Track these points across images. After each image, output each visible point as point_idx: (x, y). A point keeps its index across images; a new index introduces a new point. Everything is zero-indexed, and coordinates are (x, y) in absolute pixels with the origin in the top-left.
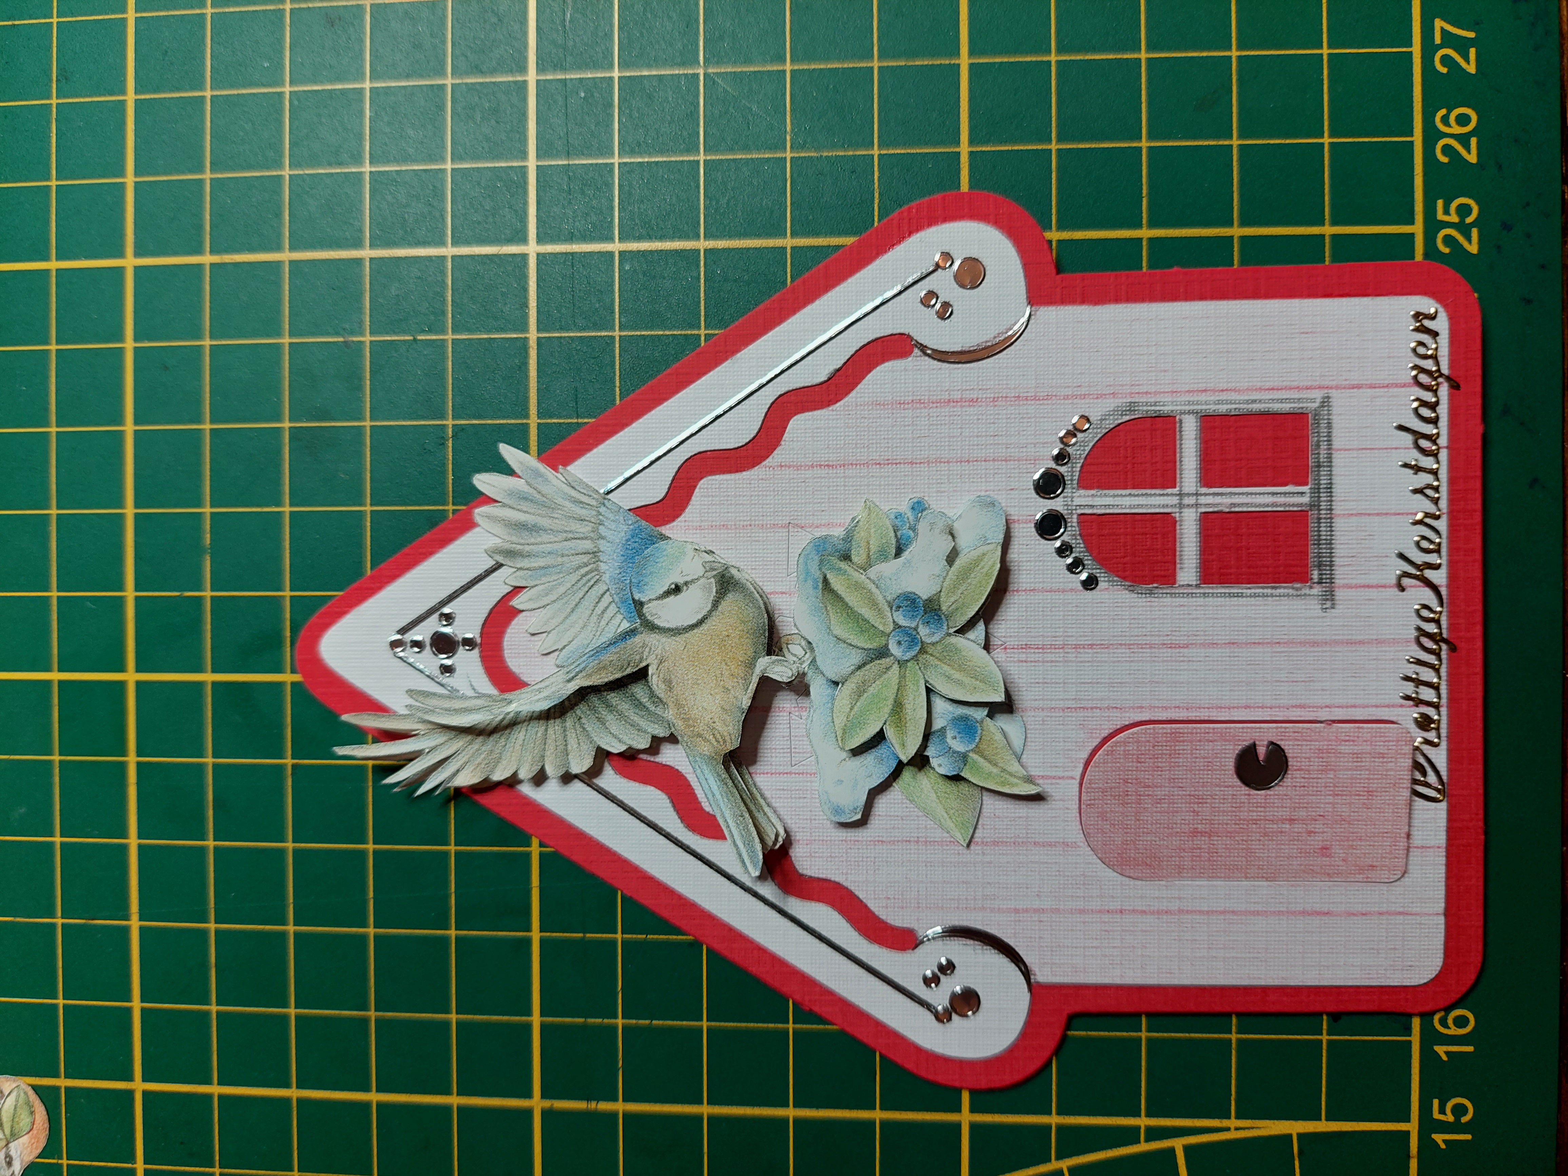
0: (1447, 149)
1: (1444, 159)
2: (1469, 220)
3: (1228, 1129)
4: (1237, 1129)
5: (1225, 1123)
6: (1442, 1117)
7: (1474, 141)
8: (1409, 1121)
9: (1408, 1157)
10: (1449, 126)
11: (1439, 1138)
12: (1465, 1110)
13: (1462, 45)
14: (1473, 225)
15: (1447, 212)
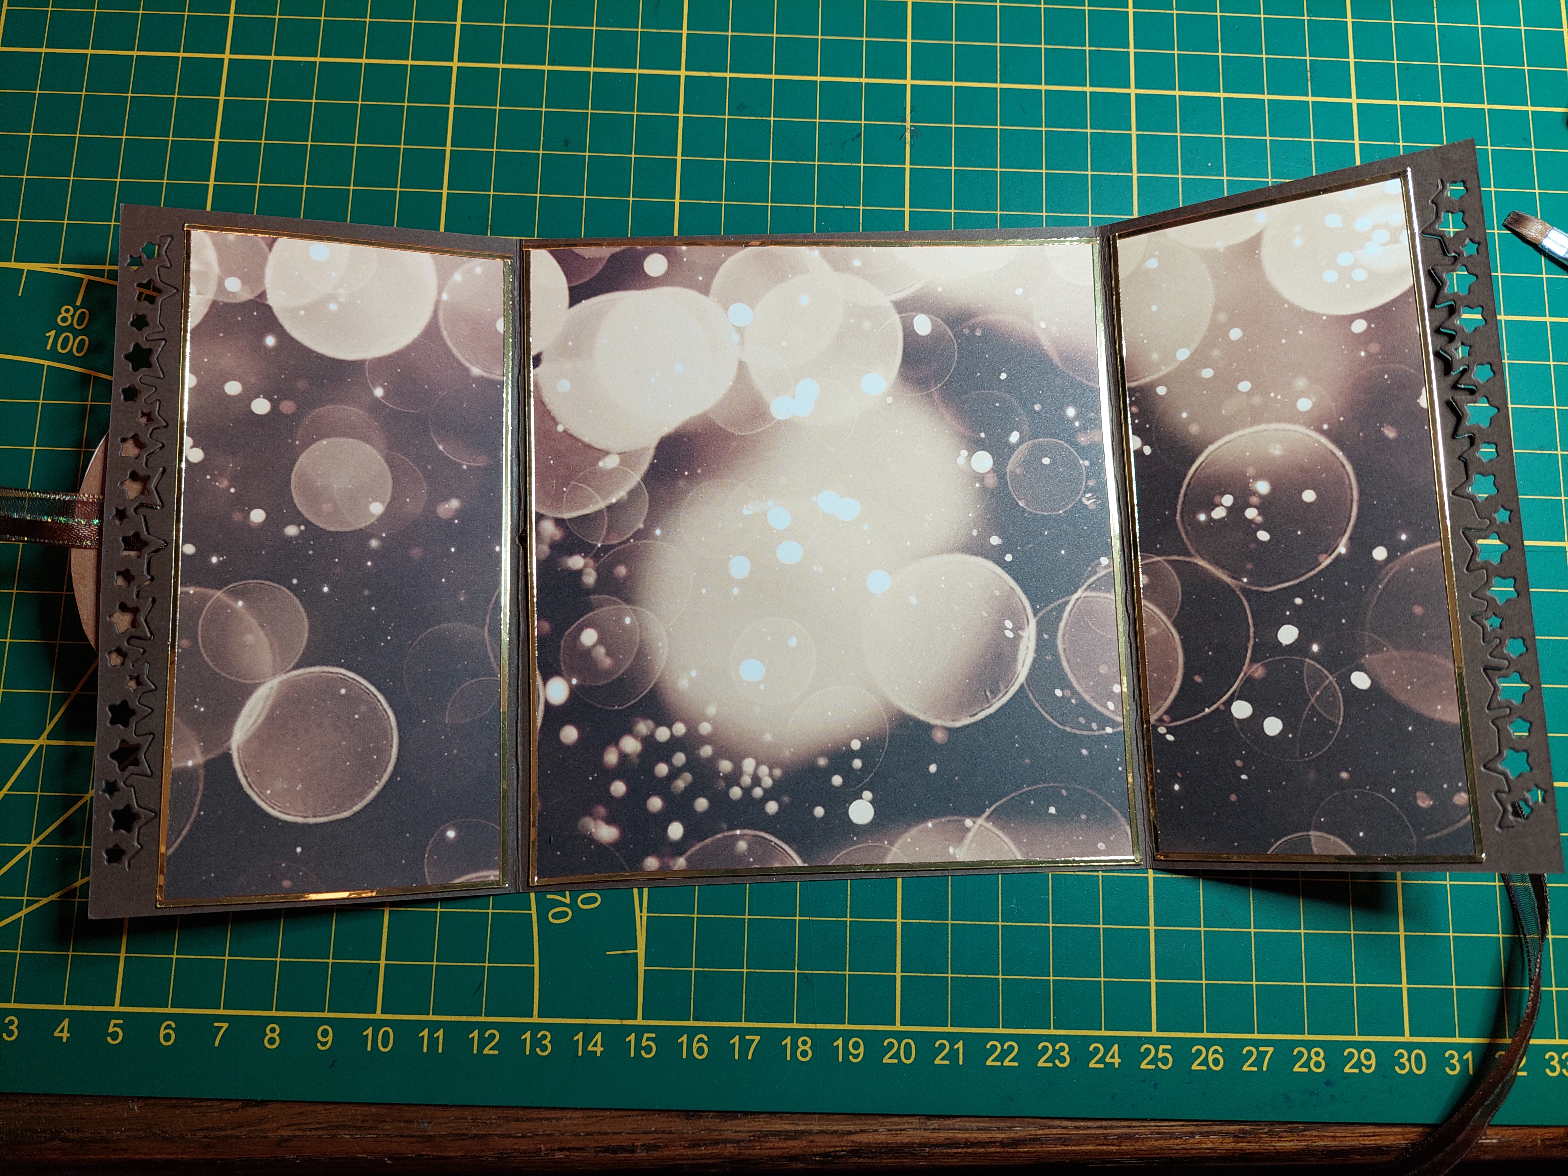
0: (1199, 1052)
1: (1193, 1051)
2: (1159, 1064)
3: (641, 912)
4: (641, 917)
5: (645, 910)
6: (644, 1039)
7: (1204, 1068)
8: (643, 1019)
9: (621, 1019)
10: (1213, 1054)
11: (632, 1037)
12: (648, 1053)
13: (1258, 1063)
14: (1157, 1066)
15: (1164, 1051)
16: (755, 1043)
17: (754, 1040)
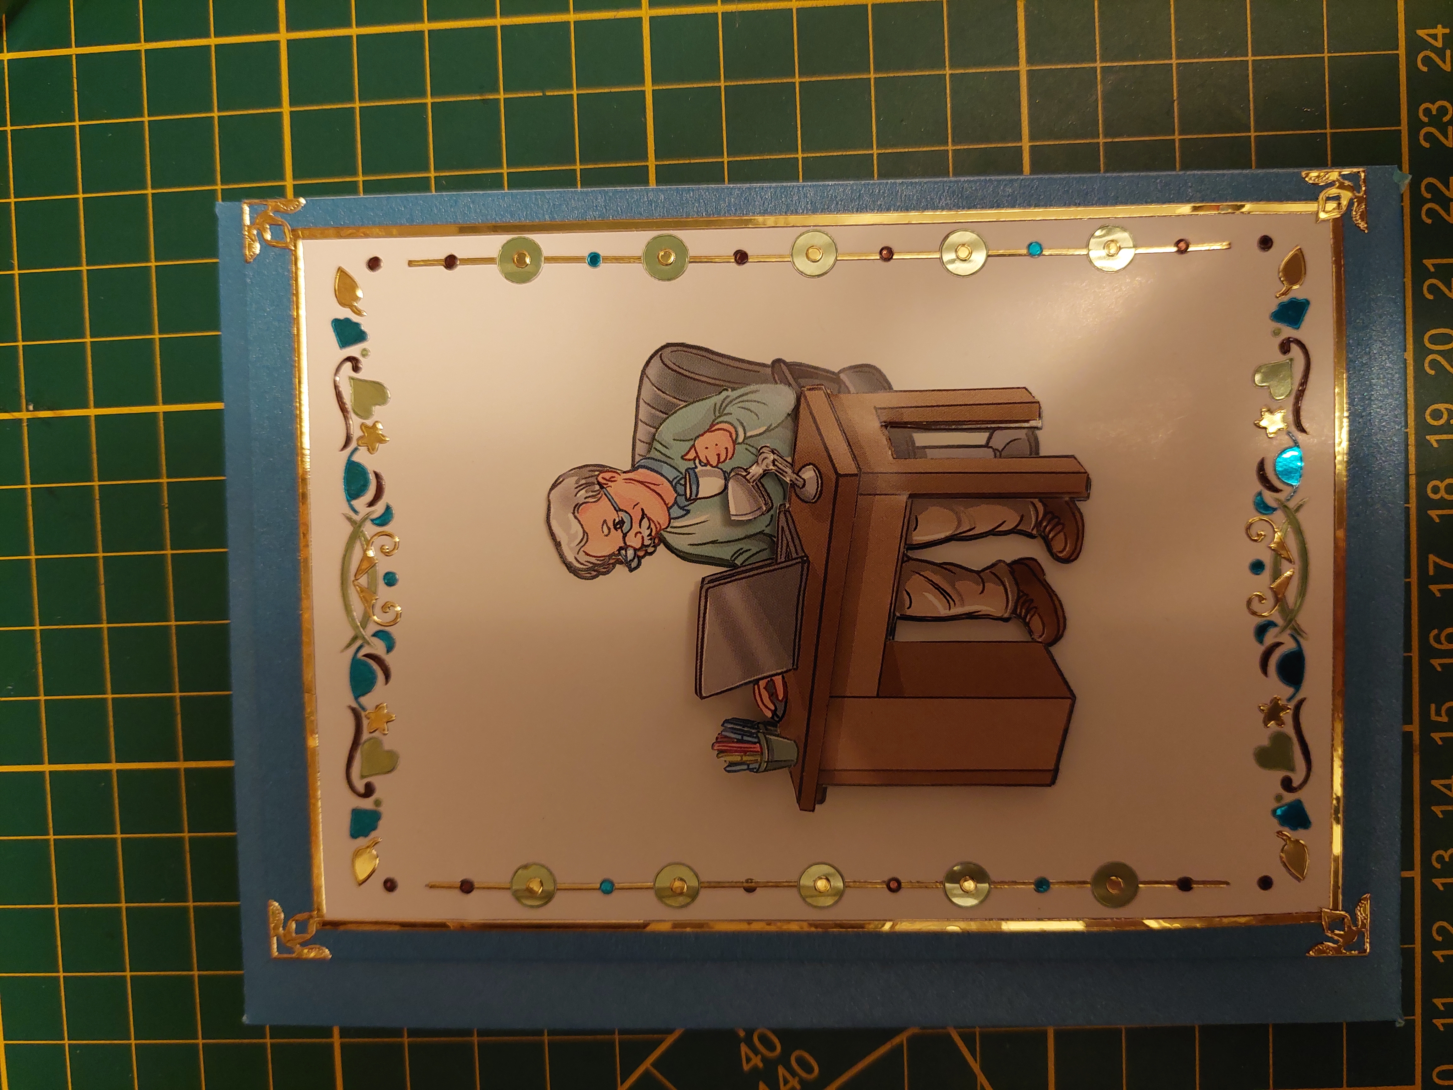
16: (1438, 560)
17: (1435, 562)
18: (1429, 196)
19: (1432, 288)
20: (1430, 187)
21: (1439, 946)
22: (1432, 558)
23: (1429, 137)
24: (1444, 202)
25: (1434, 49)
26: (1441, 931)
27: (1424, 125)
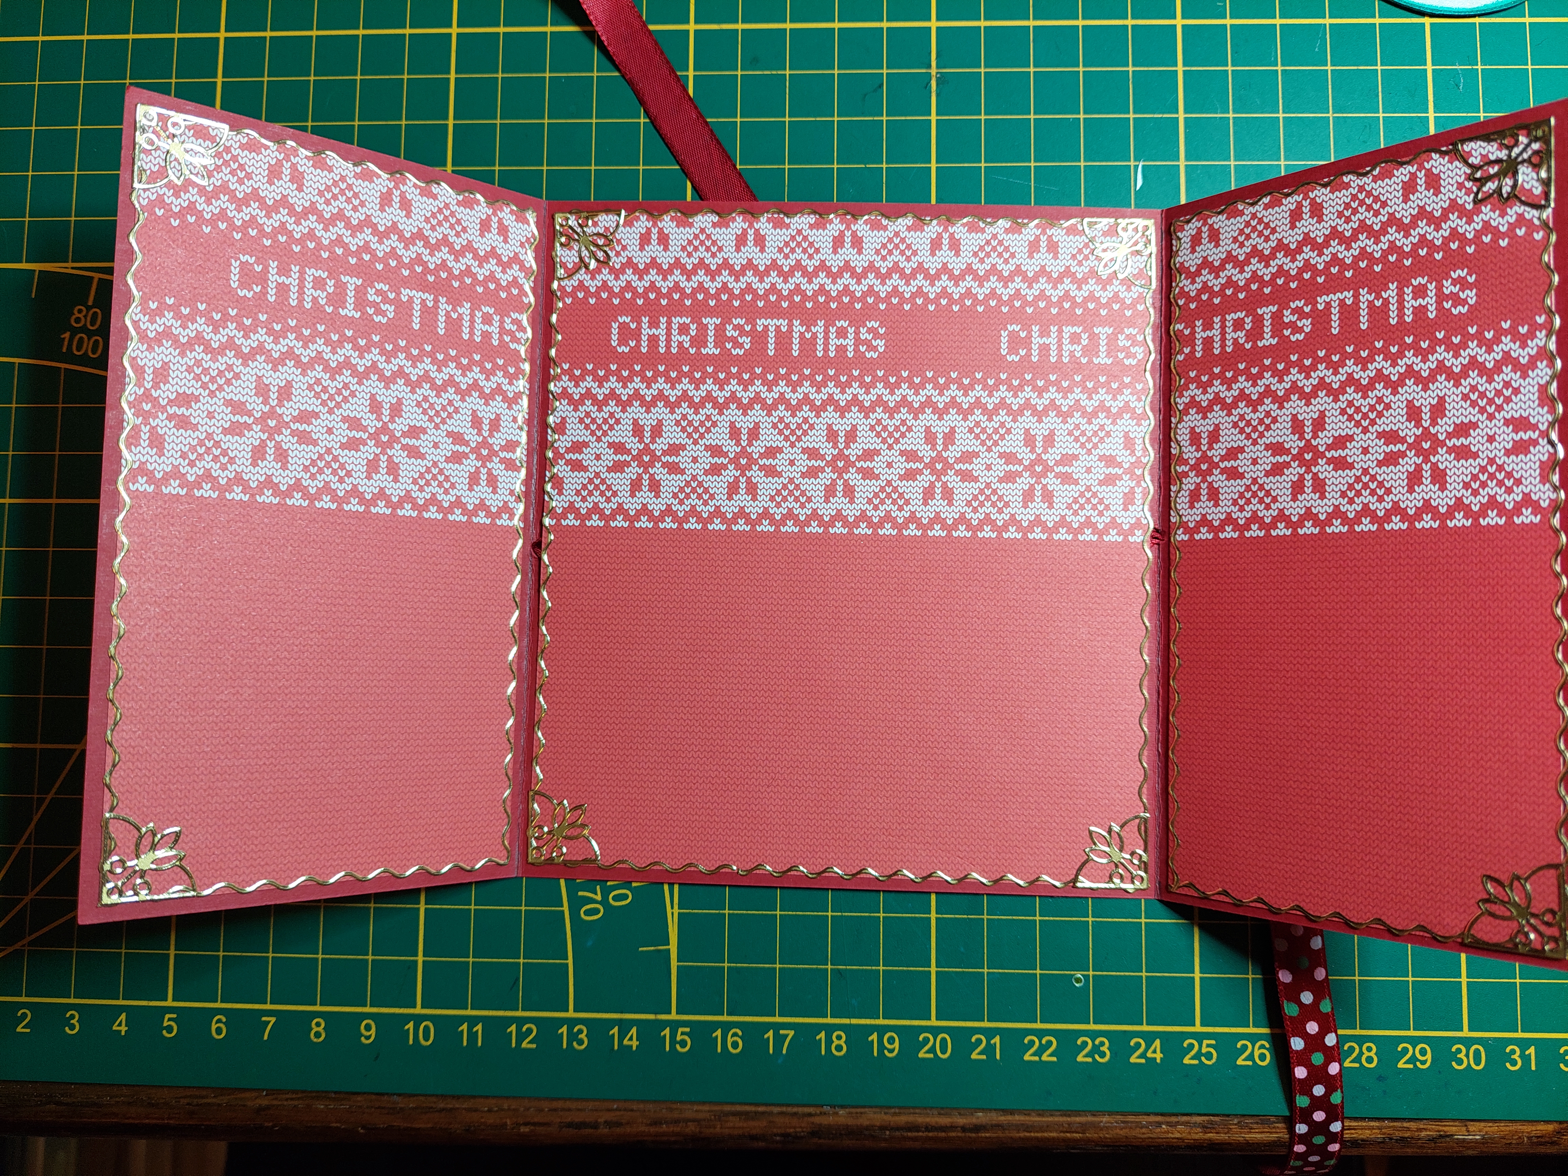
0: (1245, 1047)
1: (1239, 1045)
2: (1203, 1059)
3: (672, 908)
4: (672, 913)
5: (676, 906)
6: (679, 1033)
7: (1250, 1063)
8: (677, 1013)
9: (656, 1013)
10: (1260, 1048)
11: (667, 1031)
12: (683, 1047)
14: (1200, 1060)
15: (1208, 1046)
16: (790, 1038)
17: (787, 1035)
18: (1044, 1042)
19: (979, 1041)
20: (1050, 1043)
21: (519, 1029)
22: (791, 1033)
23: (1085, 1044)
24: (1039, 1053)
25: (1146, 1050)
26: (530, 1031)
27: (1093, 1042)
